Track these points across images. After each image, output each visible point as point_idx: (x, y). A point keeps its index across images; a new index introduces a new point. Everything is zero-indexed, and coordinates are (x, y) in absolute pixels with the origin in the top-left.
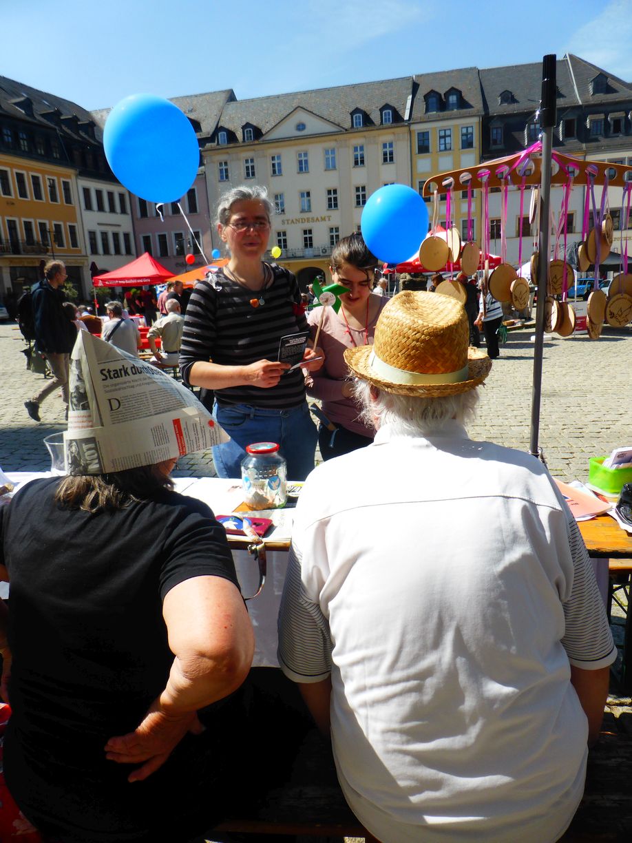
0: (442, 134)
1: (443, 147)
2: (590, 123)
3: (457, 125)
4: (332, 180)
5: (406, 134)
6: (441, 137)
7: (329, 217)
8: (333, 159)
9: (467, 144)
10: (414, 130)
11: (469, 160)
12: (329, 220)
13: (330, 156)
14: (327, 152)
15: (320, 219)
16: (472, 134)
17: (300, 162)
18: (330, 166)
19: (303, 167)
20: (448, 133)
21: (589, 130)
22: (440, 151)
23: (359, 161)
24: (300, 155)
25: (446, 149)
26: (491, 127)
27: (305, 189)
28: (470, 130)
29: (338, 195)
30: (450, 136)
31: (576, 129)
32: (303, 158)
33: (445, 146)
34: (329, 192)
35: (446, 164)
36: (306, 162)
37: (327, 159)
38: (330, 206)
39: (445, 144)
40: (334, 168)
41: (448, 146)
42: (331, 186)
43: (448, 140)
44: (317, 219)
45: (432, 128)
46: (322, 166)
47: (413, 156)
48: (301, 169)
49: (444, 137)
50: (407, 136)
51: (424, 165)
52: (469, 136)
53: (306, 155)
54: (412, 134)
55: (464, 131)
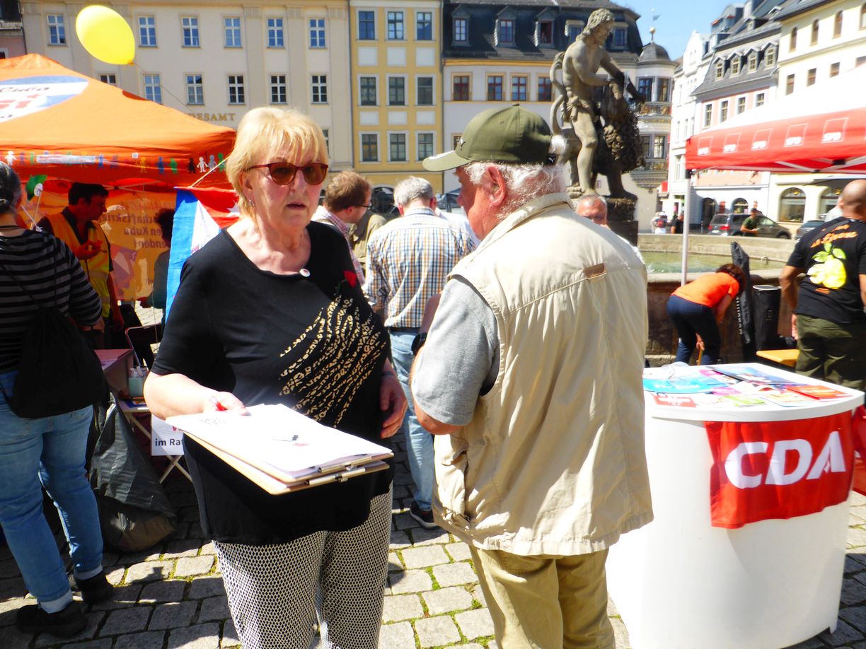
0: (392, 17)
1: (392, 35)
2: (569, 29)
3: (412, 9)
4: (236, 63)
5: (343, 11)
6: (390, 22)
7: (232, 115)
8: (238, 32)
9: (424, 34)
10: (355, 7)
11: (427, 55)
12: (232, 119)
13: (233, 28)
14: (228, 22)
15: (217, 116)
16: (430, 23)
17: (187, 32)
18: (233, 41)
19: (190, 38)
20: (399, 17)
21: (568, 37)
22: (389, 39)
23: (276, 40)
24: (186, 21)
25: (396, 38)
26: (454, 17)
27: (195, 70)
28: (427, 17)
29: (245, 85)
30: (401, 21)
31: (552, 33)
32: (191, 27)
33: (396, 35)
34: (232, 80)
35: (397, 57)
36: (196, 32)
37: (229, 32)
38: (233, 99)
39: (395, 31)
40: (238, 45)
41: (399, 34)
42: (236, 72)
43: (399, 25)
44: (214, 117)
45: (379, 8)
46: (221, 41)
47: (353, 40)
48: (187, 42)
49: (394, 22)
50: (345, 14)
51: (367, 55)
52: (426, 25)
53: (195, 21)
54: (352, 13)
55: (420, 17)
